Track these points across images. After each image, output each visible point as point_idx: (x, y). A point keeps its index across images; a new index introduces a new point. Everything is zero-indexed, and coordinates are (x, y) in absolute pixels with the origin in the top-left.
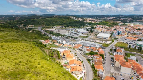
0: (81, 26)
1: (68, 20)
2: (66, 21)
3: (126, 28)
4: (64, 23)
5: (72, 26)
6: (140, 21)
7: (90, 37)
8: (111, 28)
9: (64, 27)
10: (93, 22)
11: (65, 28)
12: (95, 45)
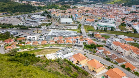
0: (32, 11)
1: (9, 4)
2: (7, 5)
3: (78, 11)
4: (5, 8)
5: (19, 11)
6: (79, 3)
7: (53, 23)
8: (65, 12)
9: (9, 14)
10: (43, 6)
11: (12, 15)
12: (71, 33)
